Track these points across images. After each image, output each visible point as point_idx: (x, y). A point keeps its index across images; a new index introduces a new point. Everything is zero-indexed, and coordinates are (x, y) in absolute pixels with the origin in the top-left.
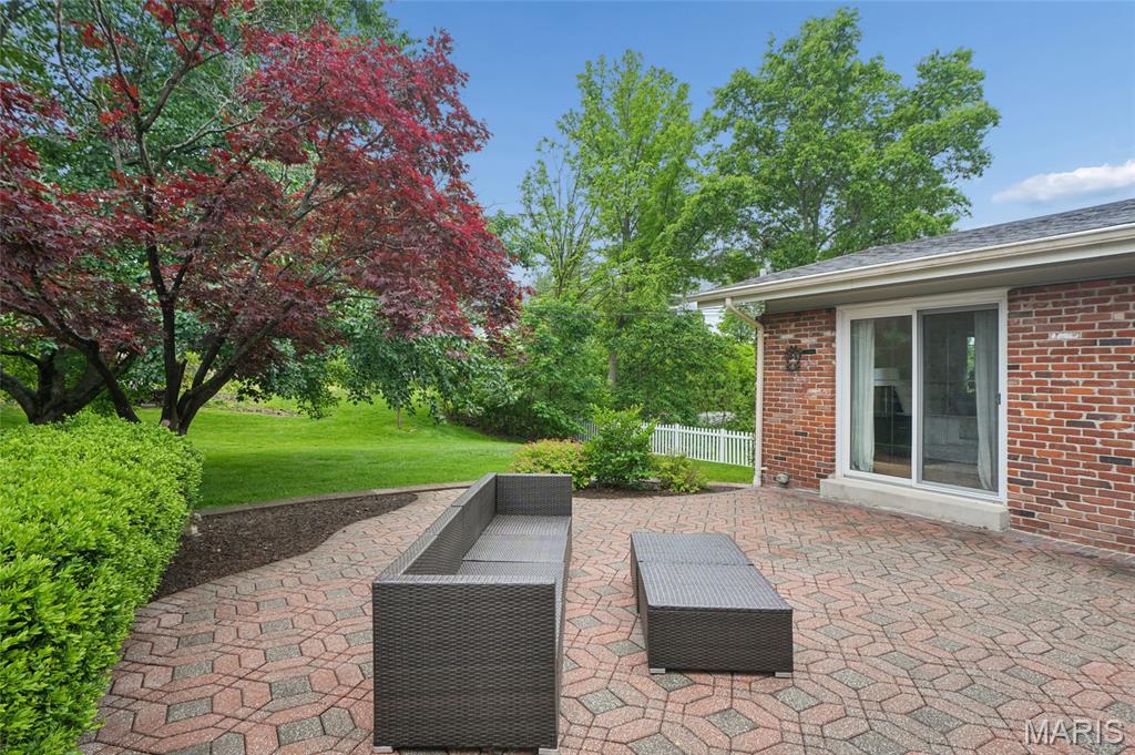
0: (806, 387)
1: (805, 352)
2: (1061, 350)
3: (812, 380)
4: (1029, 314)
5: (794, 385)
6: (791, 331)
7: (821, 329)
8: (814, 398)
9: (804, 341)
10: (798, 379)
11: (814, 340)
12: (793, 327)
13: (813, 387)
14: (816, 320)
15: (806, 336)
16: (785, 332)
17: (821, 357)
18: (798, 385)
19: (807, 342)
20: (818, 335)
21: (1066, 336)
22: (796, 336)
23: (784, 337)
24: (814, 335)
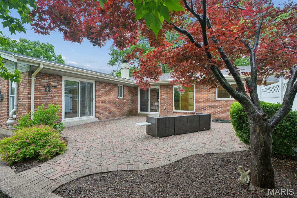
0: (52, 97)
1: (53, 87)
2: (102, 92)
3: (55, 95)
4: (98, 86)
5: (48, 97)
6: (47, 80)
7: (58, 81)
8: (56, 100)
9: (52, 83)
10: (50, 95)
11: (56, 84)
12: (47, 78)
13: (56, 97)
14: (57, 78)
15: (53, 82)
16: (44, 79)
17: (58, 89)
18: (50, 97)
19: (53, 84)
20: (57, 82)
21: (102, 90)
22: (49, 81)
23: (43, 81)
24: (56, 82)
